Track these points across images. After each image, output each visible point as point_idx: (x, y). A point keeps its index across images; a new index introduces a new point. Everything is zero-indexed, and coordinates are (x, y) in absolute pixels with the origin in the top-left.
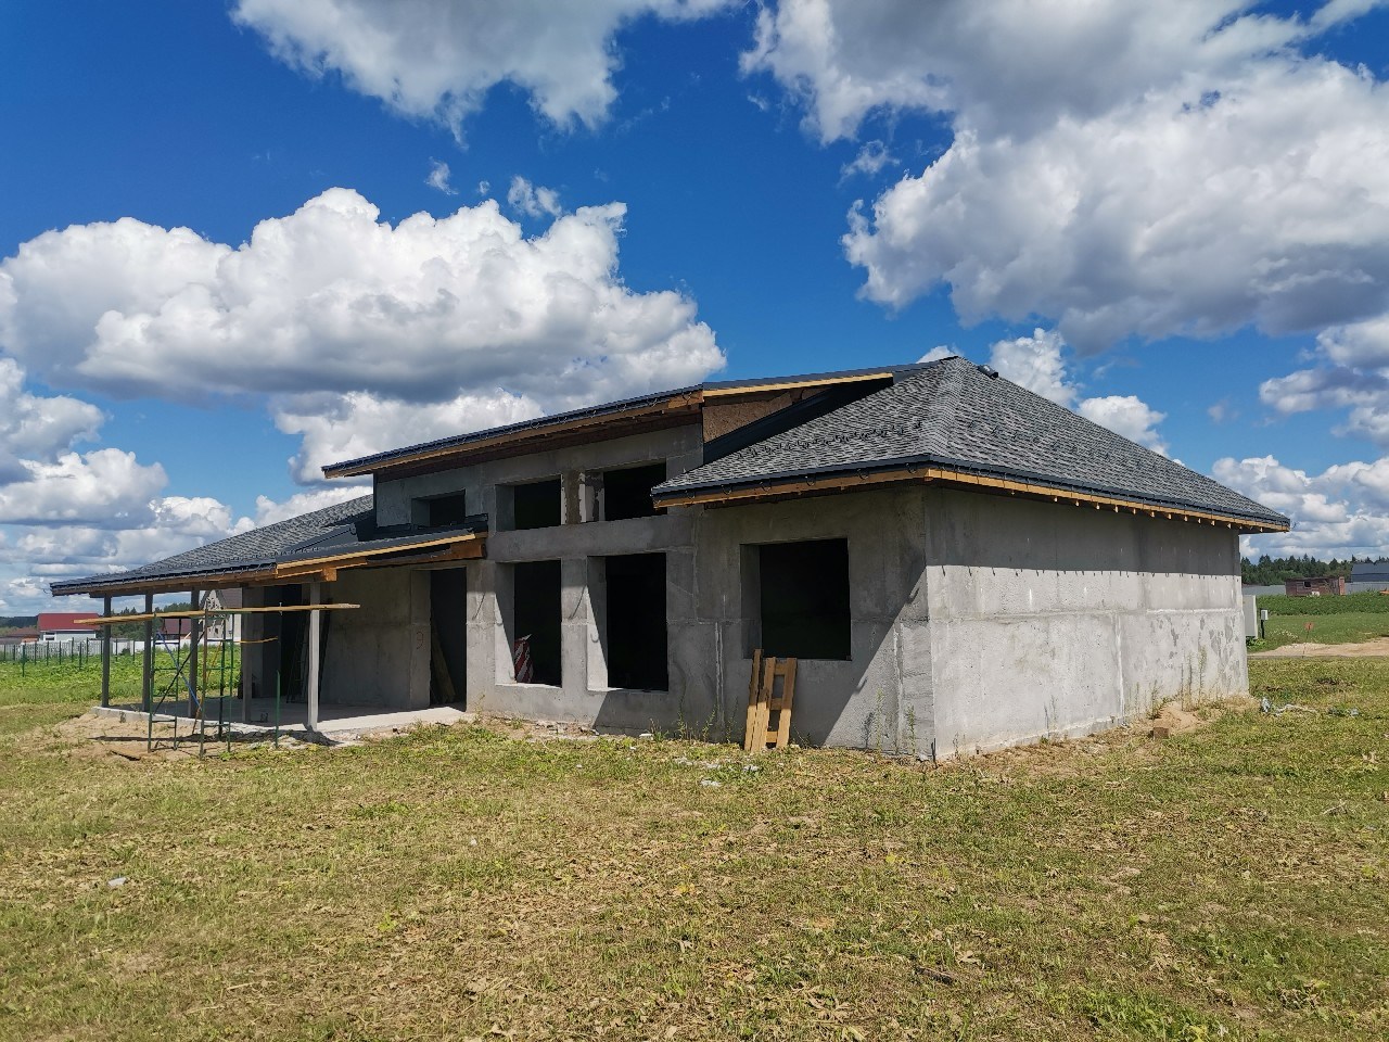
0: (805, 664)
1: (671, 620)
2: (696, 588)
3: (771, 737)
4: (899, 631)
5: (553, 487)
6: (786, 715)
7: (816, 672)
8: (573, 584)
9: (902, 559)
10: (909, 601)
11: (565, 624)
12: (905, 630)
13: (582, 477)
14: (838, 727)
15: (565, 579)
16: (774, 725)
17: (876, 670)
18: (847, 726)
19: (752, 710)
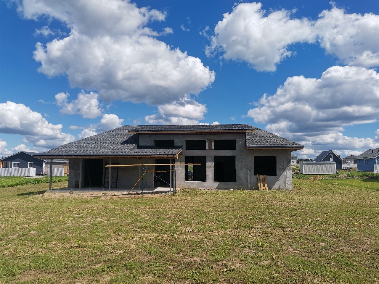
0: (268, 177)
1: (237, 169)
2: (243, 163)
3: (264, 188)
4: (286, 171)
5: (204, 142)
6: (266, 185)
7: (269, 178)
8: (210, 161)
9: (287, 160)
10: (288, 167)
11: (207, 169)
12: (287, 171)
13: (213, 141)
14: (274, 186)
15: (207, 160)
16: (264, 186)
17: (282, 178)
18: (276, 186)
19: (259, 184)
